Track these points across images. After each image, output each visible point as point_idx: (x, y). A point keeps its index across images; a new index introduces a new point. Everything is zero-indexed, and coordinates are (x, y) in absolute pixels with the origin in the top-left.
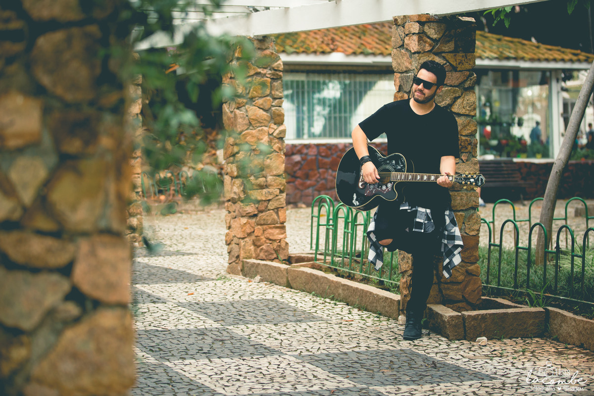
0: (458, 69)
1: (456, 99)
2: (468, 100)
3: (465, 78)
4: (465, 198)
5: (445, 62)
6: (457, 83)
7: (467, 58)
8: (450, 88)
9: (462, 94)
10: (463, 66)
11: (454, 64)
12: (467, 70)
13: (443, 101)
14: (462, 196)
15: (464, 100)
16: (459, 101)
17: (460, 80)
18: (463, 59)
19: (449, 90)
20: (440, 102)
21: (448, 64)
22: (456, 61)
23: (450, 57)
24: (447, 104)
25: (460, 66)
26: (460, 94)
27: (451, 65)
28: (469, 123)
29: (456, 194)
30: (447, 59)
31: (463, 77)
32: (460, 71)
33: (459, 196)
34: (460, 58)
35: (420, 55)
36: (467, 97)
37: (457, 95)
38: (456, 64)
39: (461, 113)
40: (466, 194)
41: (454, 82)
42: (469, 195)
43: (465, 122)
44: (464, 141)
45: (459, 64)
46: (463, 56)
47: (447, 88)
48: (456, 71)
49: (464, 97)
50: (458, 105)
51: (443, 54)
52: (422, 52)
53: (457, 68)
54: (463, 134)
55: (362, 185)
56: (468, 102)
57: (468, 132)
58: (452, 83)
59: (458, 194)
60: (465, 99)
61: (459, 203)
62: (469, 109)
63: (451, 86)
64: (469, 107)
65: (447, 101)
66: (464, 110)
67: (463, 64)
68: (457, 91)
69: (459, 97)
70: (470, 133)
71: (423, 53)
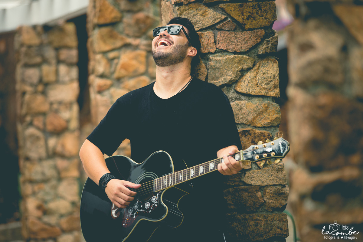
0: (247, 27)
1: (243, 72)
2: (264, 74)
3: (259, 40)
4: (263, 223)
5: (223, 17)
6: (245, 48)
7: (260, 9)
8: (233, 56)
9: (254, 65)
10: (254, 22)
11: (240, 19)
12: (261, 28)
13: (222, 75)
14: (257, 220)
15: (257, 73)
16: (249, 75)
17: (250, 44)
18: (255, 11)
19: (232, 60)
20: (217, 78)
21: (229, 19)
22: (243, 14)
23: (233, 9)
24: (228, 81)
25: (249, 22)
26: (250, 64)
27: (234, 20)
28: (267, 108)
29: (247, 217)
30: (228, 11)
31: (254, 39)
32: (250, 29)
33: (253, 220)
34: (250, 10)
35: (182, 8)
36: (263, 69)
37: (245, 67)
38: (243, 19)
39: (253, 94)
40: (265, 216)
41: (239, 47)
42: (270, 218)
43: (260, 107)
44: (258, 136)
45: (248, 19)
46: (254, 7)
47: (227, 57)
48: (243, 30)
49: (258, 69)
50: (246, 82)
51: (221, 5)
52: (186, 3)
53: (245, 24)
54: (258, 125)
55: (116, 214)
56: (265, 76)
57: (266, 122)
58: (238, 49)
59: (250, 217)
60: (260, 72)
61: (253, 231)
62: (266, 86)
63: (235, 53)
64: (267, 84)
65: (229, 76)
66: (257, 88)
67: (254, 18)
68: (245, 61)
69: (249, 69)
70: (269, 123)
71: (187, 5)
